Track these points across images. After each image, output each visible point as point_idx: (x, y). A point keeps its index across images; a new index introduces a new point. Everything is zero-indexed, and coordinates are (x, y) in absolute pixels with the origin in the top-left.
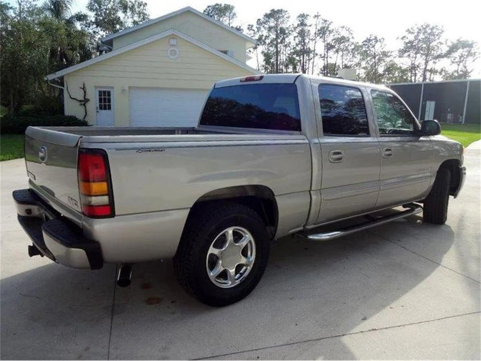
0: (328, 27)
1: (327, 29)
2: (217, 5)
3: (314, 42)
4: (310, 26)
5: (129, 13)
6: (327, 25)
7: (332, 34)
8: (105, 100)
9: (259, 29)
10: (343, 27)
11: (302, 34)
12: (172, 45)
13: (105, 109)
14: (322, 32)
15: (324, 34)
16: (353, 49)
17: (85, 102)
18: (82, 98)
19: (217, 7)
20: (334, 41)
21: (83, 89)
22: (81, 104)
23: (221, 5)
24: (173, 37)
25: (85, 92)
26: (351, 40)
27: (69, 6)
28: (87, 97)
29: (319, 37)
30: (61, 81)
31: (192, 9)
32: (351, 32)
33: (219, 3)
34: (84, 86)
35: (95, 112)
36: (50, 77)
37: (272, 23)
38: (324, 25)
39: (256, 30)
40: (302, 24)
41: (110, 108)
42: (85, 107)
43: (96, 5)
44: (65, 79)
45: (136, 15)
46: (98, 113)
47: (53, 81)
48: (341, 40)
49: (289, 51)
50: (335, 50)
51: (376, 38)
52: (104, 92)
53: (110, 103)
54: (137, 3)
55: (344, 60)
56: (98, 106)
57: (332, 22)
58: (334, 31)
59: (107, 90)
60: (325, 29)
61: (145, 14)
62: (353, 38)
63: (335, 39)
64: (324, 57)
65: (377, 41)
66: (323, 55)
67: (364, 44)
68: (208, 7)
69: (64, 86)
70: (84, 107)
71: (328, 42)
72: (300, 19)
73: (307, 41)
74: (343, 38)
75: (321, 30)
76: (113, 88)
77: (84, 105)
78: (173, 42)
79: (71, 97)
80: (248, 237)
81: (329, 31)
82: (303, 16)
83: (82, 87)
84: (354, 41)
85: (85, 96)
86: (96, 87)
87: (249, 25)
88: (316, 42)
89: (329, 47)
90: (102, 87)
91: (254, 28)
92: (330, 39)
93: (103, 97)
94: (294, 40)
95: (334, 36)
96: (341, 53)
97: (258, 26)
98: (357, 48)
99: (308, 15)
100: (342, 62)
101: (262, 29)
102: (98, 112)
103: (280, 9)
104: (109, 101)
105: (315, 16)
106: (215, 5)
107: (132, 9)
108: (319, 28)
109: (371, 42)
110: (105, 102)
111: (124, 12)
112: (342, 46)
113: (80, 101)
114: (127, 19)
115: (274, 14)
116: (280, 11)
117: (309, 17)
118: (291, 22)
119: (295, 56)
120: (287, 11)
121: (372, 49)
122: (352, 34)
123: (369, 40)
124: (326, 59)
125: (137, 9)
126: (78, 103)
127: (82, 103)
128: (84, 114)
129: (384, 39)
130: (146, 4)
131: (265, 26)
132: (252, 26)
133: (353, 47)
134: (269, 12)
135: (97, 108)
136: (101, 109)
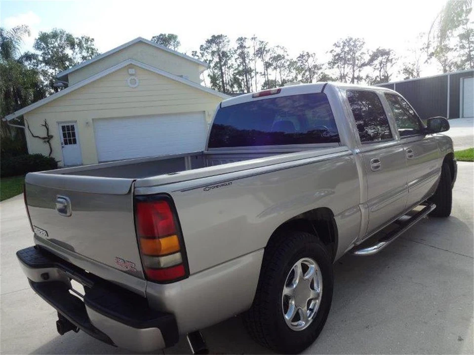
0: (265, 48)
1: (264, 49)
2: (161, 35)
3: (254, 61)
4: (249, 48)
5: (77, 49)
6: (263, 46)
7: (269, 54)
8: (69, 135)
9: (203, 55)
10: (278, 47)
11: (243, 56)
12: (132, 75)
13: (70, 143)
14: (260, 52)
15: (262, 53)
16: (289, 65)
17: (48, 139)
18: (46, 136)
19: (161, 37)
20: (271, 60)
21: (45, 126)
22: (45, 142)
23: (165, 35)
24: (131, 66)
25: (48, 129)
26: (286, 57)
27: (17, 46)
28: (50, 134)
29: (258, 57)
30: (21, 121)
31: (143, 39)
32: (286, 50)
33: (163, 34)
34: (46, 122)
35: (61, 148)
36: (9, 118)
37: (214, 48)
38: (261, 46)
39: (200, 55)
40: (242, 47)
41: (75, 142)
42: (50, 144)
43: (42, 44)
44: (25, 118)
45: (84, 51)
46: (63, 149)
47: (13, 121)
48: (278, 58)
49: (231, 71)
50: (273, 67)
51: (308, 54)
52: (68, 127)
53: (75, 137)
54: (84, 39)
55: (282, 76)
56: (63, 141)
57: (267, 43)
58: (271, 50)
59: (70, 124)
60: (262, 50)
61: (93, 49)
62: (288, 55)
63: (271, 58)
64: (264, 74)
65: (309, 56)
66: (263, 73)
67: (298, 60)
68: (153, 37)
69: (24, 126)
70: (48, 144)
71: (267, 61)
72: (240, 42)
73: (247, 61)
74: (279, 56)
75: (259, 51)
76: (76, 122)
77: (48, 142)
78: (132, 71)
79: (33, 136)
80: (313, 266)
81: (266, 51)
82: (241, 39)
83: (44, 124)
84: (289, 58)
85: (48, 132)
86: (58, 123)
87: (193, 52)
88: (255, 62)
89: (268, 65)
90: (65, 122)
91: (198, 54)
92: (267, 58)
93: (67, 132)
94: (236, 61)
95: (271, 55)
96: (278, 70)
97: (202, 52)
98: (292, 64)
99: (245, 38)
100: (281, 78)
101: (206, 54)
102: (63, 147)
103: (220, 35)
104: (74, 135)
105: (252, 38)
106: (160, 36)
107: (80, 45)
108: (257, 48)
109: (304, 58)
110: (69, 136)
111: (72, 49)
112: (279, 63)
113: (44, 138)
114: (76, 56)
115: (215, 40)
116: (220, 37)
117: (246, 40)
118: (231, 45)
119: (238, 76)
120: (226, 36)
121: (306, 64)
122: (286, 52)
123: (302, 56)
124: (266, 76)
125: (85, 45)
126: (41, 141)
127: (47, 140)
128: (49, 151)
129: (315, 54)
130: (93, 39)
131: (209, 51)
132: (196, 52)
133: (288, 63)
134: (210, 38)
135: (62, 144)
136: (66, 143)
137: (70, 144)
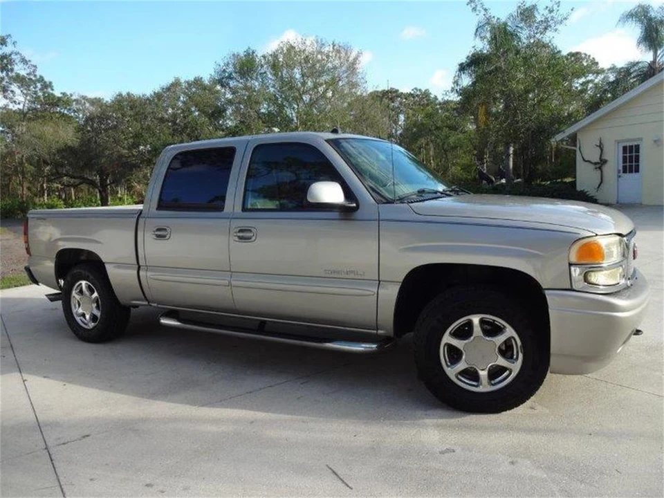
8: (631, 159)
13: (631, 171)
17: (601, 164)
18: (598, 160)
21: (600, 146)
22: (596, 168)
25: (602, 150)
28: (604, 158)
30: (573, 139)
34: (600, 142)
35: (616, 176)
36: (559, 137)
41: (637, 170)
42: (602, 171)
44: (579, 136)
46: (620, 179)
52: (631, 147)
53: (638, 162)
56: (621, 168)
59: (634, 143)
69: (576, 146)
70: (599, 172)
76: (641, 139)
77: (600, 168)
79: (584, 160)
83: (598, 144)
85: (601, 156)
86: (618, 142)
90: (628, 140)
93: (628, 155)
102: (620, 176)
104: (637, 159)
110: (631, 161)
113: (596, 164)
126: (593, 166)
127: (598, 166)
128: (600, 180)
135: (619, 171)
136: (625, 171)
137: (629, 172)
